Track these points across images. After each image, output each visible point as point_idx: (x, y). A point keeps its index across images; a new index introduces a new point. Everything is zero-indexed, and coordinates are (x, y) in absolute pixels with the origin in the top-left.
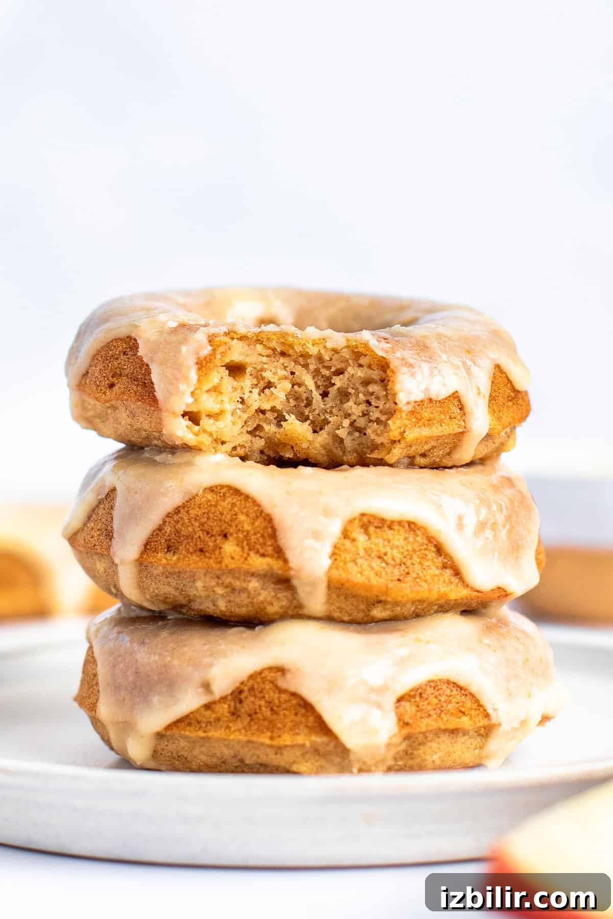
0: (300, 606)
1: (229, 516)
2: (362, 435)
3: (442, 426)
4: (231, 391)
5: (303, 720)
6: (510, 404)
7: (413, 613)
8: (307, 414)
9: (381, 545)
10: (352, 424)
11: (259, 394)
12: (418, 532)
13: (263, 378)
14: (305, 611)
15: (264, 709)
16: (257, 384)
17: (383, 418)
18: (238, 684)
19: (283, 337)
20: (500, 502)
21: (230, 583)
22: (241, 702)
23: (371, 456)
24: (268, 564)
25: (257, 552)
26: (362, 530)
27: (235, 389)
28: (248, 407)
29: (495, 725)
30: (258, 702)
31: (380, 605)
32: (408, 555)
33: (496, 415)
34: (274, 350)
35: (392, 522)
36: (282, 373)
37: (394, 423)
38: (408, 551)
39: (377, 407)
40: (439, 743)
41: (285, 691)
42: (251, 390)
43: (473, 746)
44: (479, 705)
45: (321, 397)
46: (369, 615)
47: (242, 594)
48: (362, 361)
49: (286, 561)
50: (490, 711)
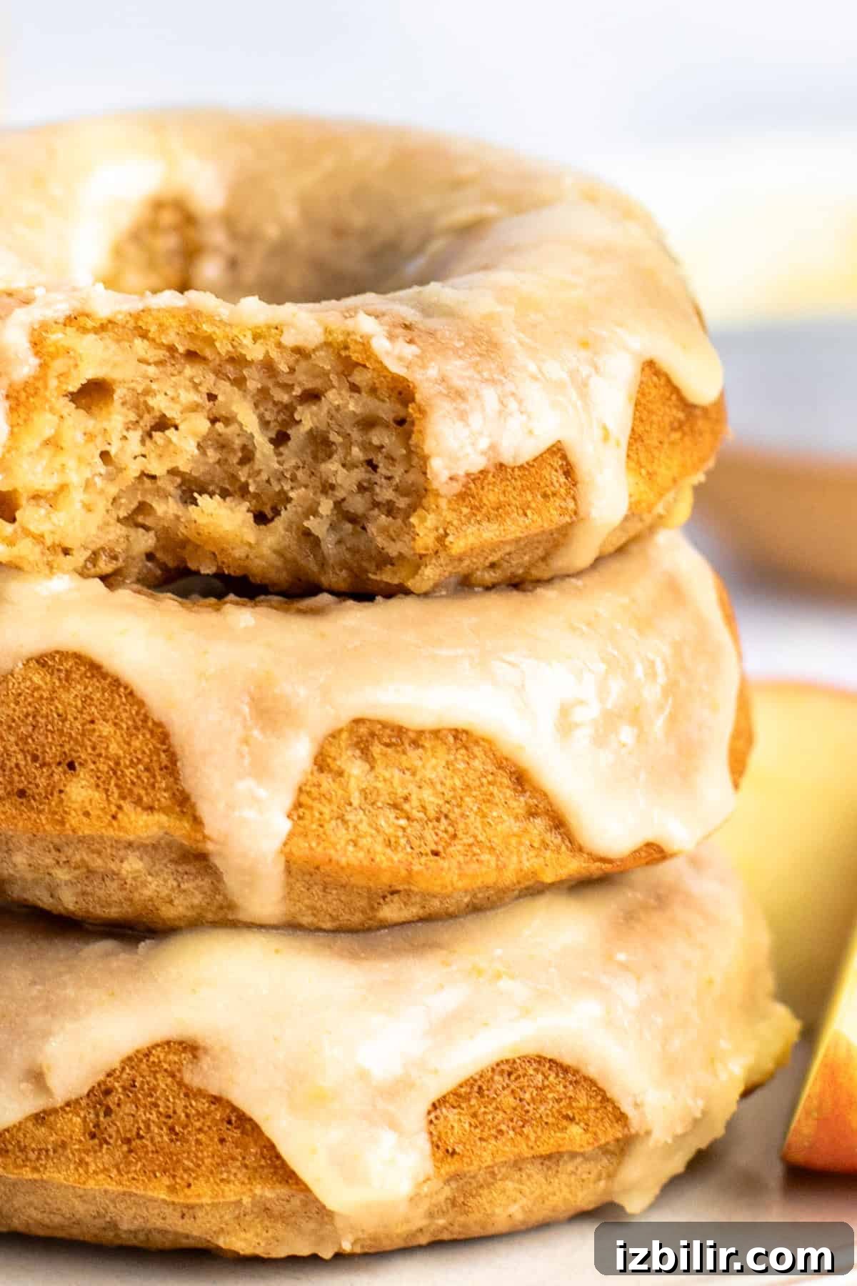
0: (231, 906)
1: (78, 724)
2: (359, 529)
3: (525, 515)
4: (82, 441)
5: (237, 1152)
6: (676, 436)
7: (468, 906)
8: (243, 479)
9: (396, 782)
10: (338, 504)
11: (143, 442)
12: (477, 750)
13: (149, 409)
14: (242, 916)
15: (155, 1129)
16: (137, 422)
17: (402, 503)
18: (101, 1077)
19: (191, 322)
20: (651, 656)
21: (83, 860)
22: (108, 1112)
23: (377, 578)
24: (161, 827)
25: (138, 801)
26: (358, 753)
27: (90, 437)
28: (120, 470)
29: (637, 1135)
30: (142, 1115)
31: (396, 897)
32: (454, 797)
33: (643, 472)
34: (172, 349)
35: (421, 733)
36: (188, 397)
37: (423, 520)
38: (454, 789)
39: (389, 478)
40: (520, 1182)
41: (200, 1093)
42: (125, 433)
43: (592, 1176)
44: (604, 1099)
45: (272, 447)
46: (375, 916)
47: (108, 882)
48: (359, 377)
49: (197, 821)
50: (626, 1108)
